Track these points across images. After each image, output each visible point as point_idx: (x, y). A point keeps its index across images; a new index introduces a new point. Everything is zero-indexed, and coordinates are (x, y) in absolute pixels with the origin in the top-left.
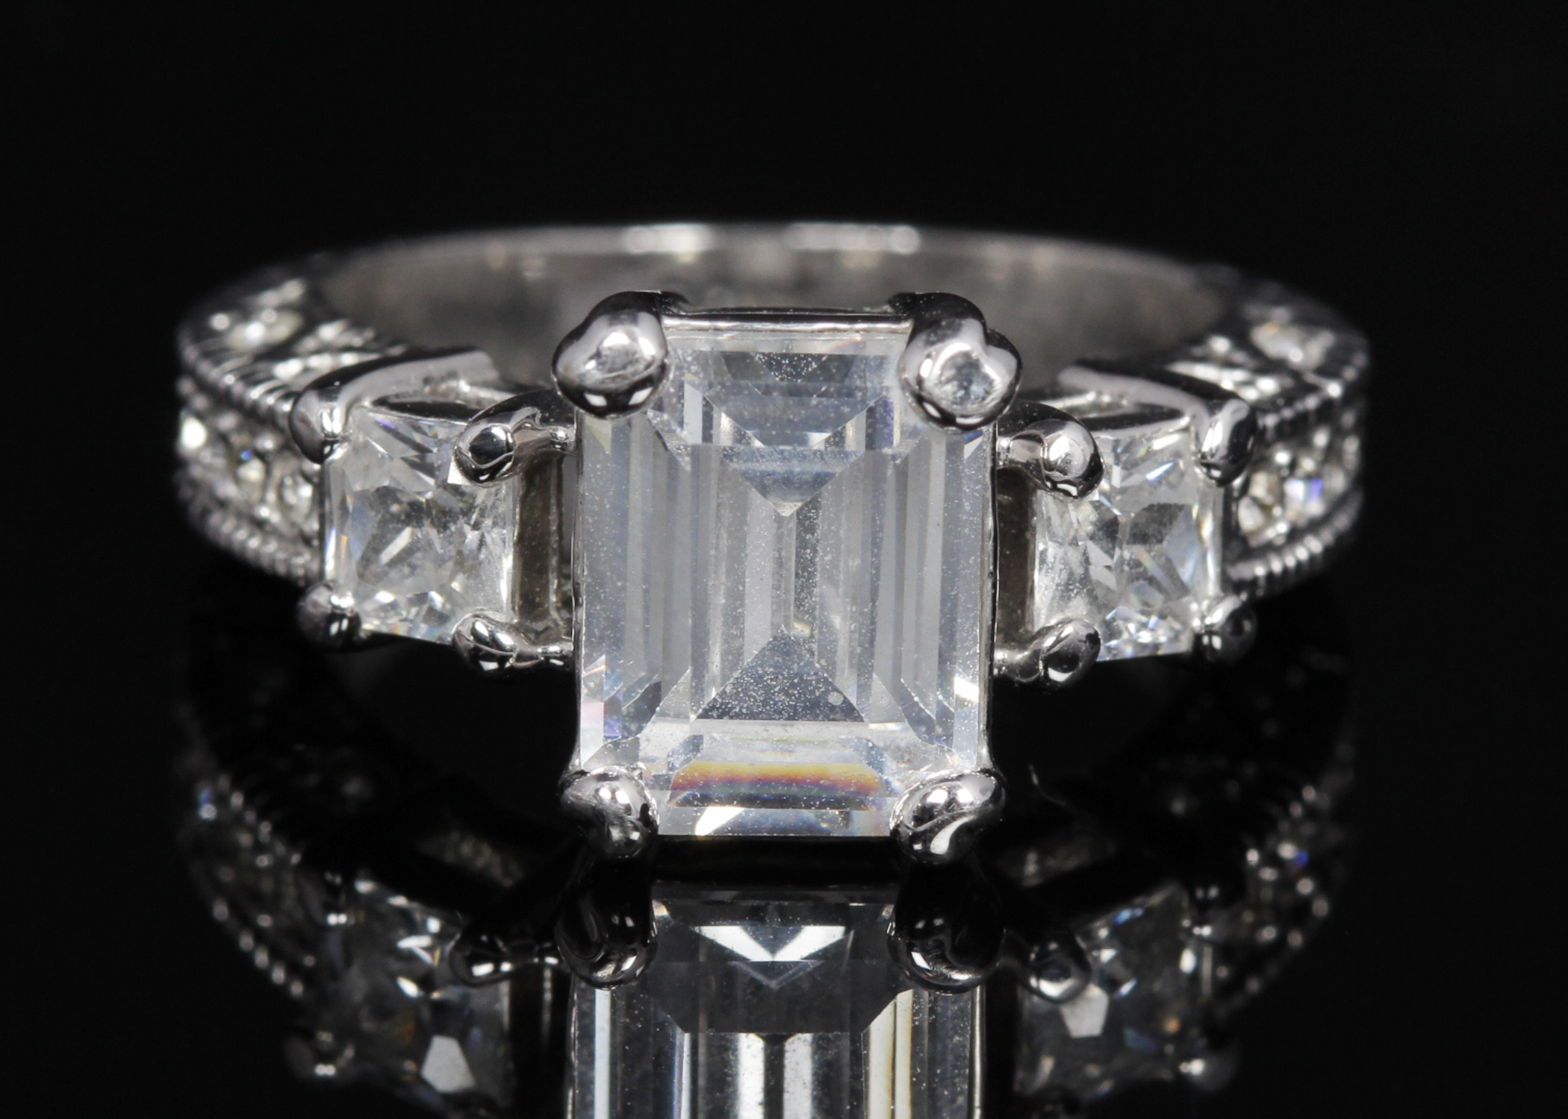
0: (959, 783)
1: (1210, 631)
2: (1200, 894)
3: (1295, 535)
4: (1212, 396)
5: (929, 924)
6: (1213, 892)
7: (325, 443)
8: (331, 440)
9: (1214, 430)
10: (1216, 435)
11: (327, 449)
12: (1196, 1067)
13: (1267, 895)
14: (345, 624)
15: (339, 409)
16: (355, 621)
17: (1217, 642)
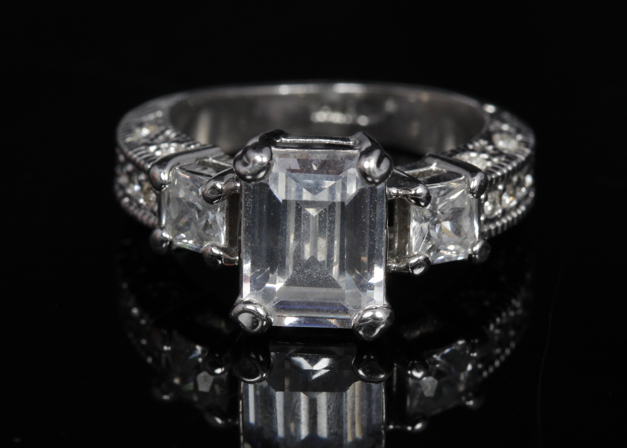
0: (376, 310)
1: (475, 253)
2: (472, 341)
3: (505, 213)
4: (473, 170)
5: (369, 357)
6: (476, 341)
7: (162, 185)
8: (164, 183)
9: (474, 182)
10: (475, 183)
11: (163, 186)
12: (471, 403)
13: (496, 338)
14: (168, 243)
15: (166, 170)
16: (171, 242)
17: (477, 256)
